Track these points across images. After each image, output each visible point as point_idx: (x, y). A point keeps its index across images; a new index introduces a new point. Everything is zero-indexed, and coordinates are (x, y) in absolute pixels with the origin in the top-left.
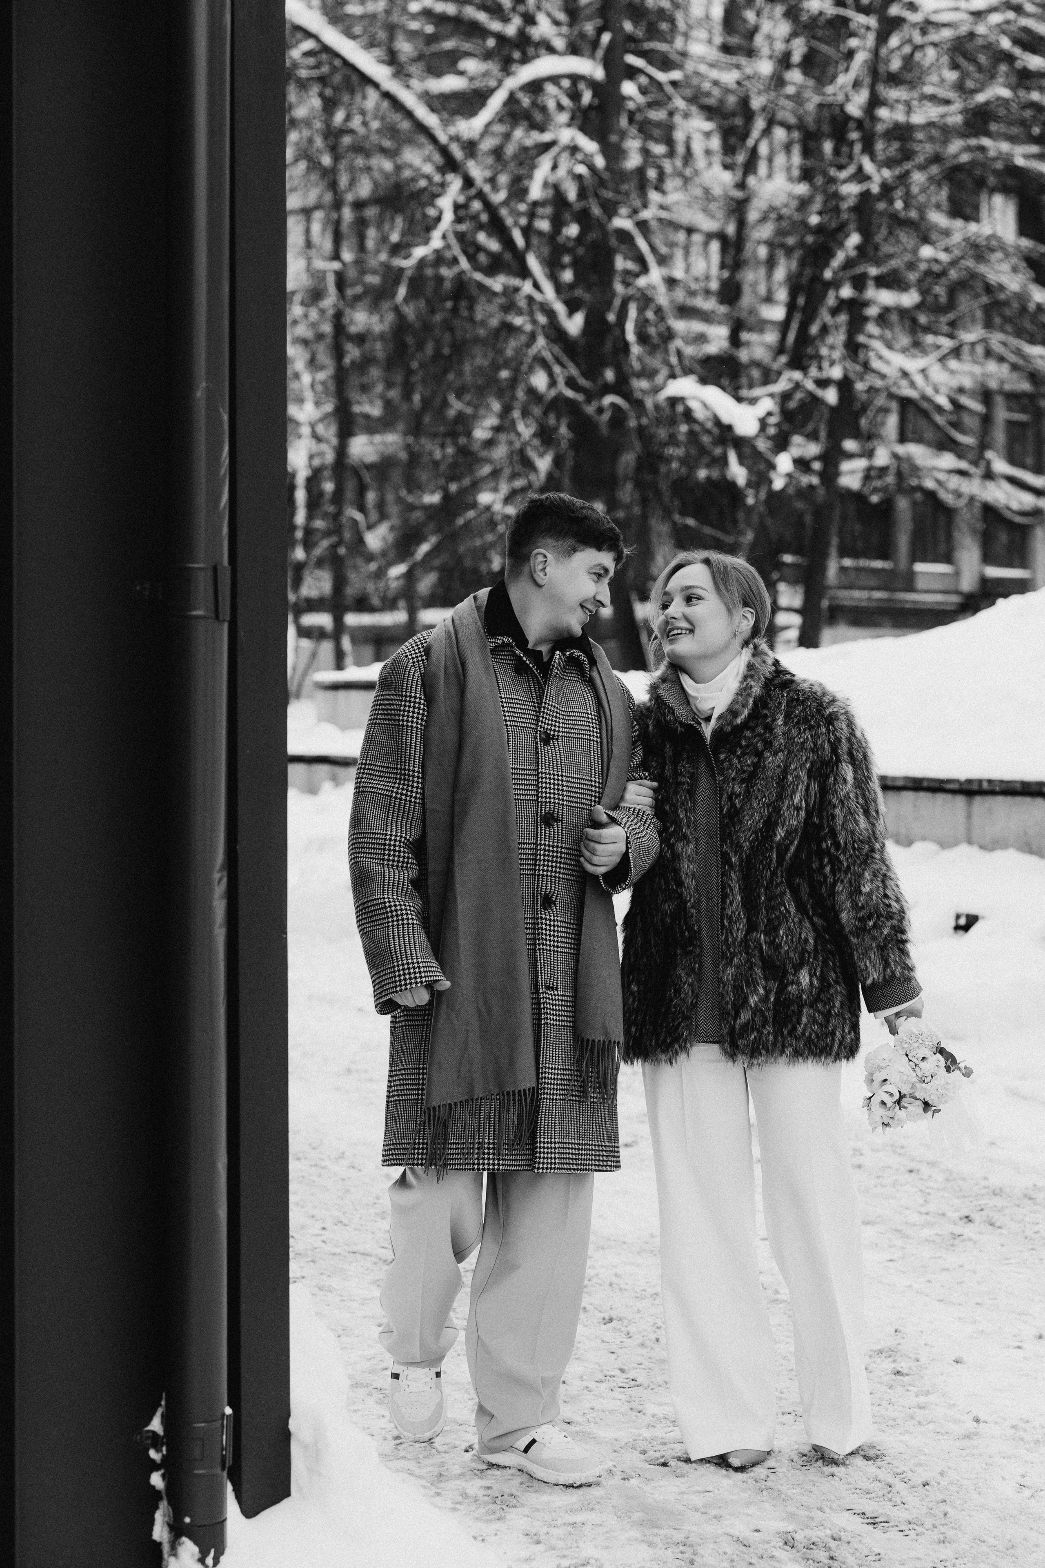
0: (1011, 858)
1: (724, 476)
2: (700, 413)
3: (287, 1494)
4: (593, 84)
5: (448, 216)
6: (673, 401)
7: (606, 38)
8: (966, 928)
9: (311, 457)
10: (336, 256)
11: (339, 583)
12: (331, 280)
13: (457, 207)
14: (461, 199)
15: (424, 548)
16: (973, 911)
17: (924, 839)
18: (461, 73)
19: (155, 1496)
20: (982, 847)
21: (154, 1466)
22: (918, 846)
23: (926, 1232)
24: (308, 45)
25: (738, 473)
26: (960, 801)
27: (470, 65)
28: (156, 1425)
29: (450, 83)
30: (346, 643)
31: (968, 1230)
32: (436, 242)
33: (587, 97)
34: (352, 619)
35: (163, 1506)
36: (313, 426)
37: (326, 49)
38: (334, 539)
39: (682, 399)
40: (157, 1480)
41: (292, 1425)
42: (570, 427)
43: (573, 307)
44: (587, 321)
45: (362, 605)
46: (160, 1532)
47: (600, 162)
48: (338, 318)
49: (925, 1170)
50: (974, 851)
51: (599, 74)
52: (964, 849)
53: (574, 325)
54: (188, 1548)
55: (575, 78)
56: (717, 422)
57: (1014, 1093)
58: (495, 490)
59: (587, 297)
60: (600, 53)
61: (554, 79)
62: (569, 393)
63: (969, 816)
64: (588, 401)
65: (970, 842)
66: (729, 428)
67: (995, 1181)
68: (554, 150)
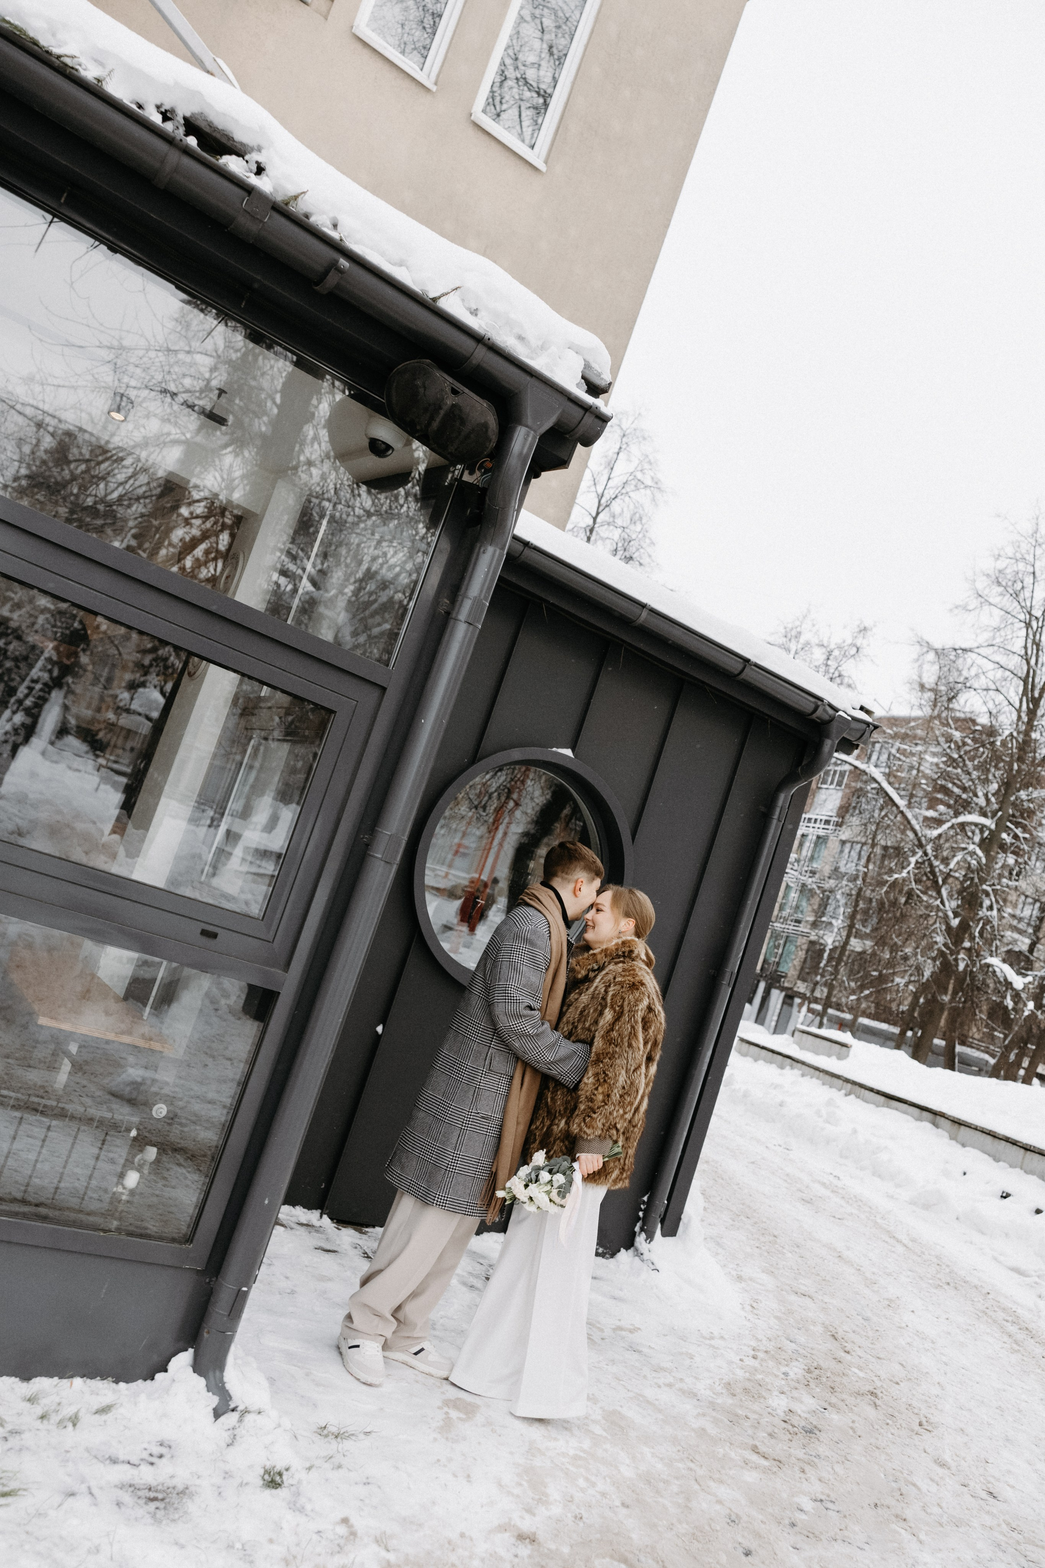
0: (1034, 1178)
1: (1002, 1002)
2: (999, 973)
3: (675, 1235)
4: (990, 830)
5: (912, 865)
6: (988, 966)
7: (1000, 813)
8: (1005, 1197)
9: (834, 941)
10: (866, 866)
11: (829, 997)
12: (861, 874)
13: (917, 862)
14: (920, 860)
15: (867, 992)
16: (1009, 1192)
17: (1004, 1161)
18: (936, 811)
19: (639, 1219)
20: (1026, 1172)
21: (641, 1210)
22: (1001, 1163)
23: (931, 1281)
24: (875, 785)
25: (1009, 1003)
26: (1022, 1151)
27: (941, 808)
28: (645, 1199)
29: (931, 813)
30: (825, 1020)
31: (946, 1287)
32: (904, 874)
33: (986, 833)
34: (830, 1011)
35: (641, 1222)
36: (839, 929)
37: (882, 789)
38: (833, 977)
39: (992, 966)
40: (641, 1214)
41: (683, 1216)
42: (941, 963)
43: (956, 915)
44: (961, 923)
45: (838, 1007)
46: (637, 1229)
47: (984, 861)
48: (860, 889)
49: (944, 1267)
50: (1022, 1172)
51: (993, 827)
52: (1018, 1170)
53: (955, 922)
54: (643, 1235)
55: (984, 826)
56: (1006, 979)
57: (995, 1259)
58: (903, 977)
59: (962, 913)
60: (996, 818)
61: (976, 825)
62: (944, 949)
63: (1023, 1158)
64: (952, 955)
65: (1021, 1169)
66: (1011, 983)
67: (968, 1279)
68: (966, 852)
